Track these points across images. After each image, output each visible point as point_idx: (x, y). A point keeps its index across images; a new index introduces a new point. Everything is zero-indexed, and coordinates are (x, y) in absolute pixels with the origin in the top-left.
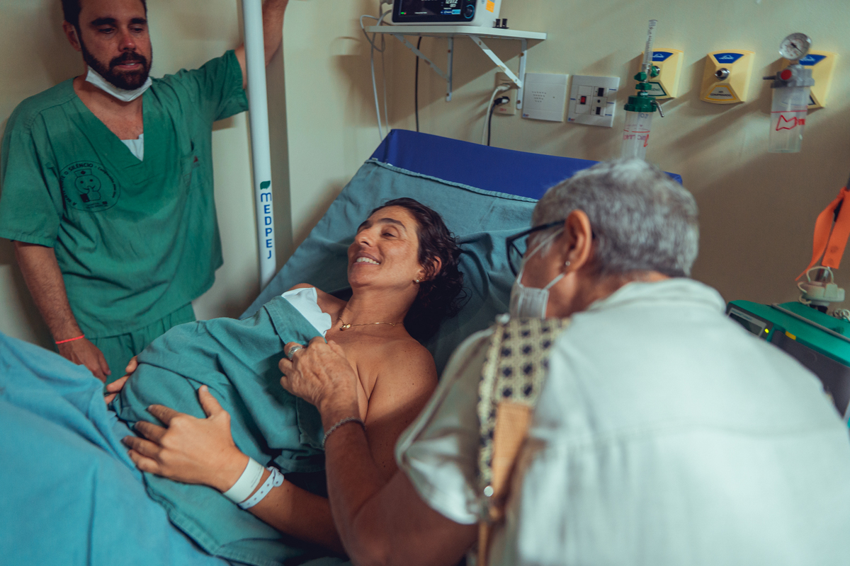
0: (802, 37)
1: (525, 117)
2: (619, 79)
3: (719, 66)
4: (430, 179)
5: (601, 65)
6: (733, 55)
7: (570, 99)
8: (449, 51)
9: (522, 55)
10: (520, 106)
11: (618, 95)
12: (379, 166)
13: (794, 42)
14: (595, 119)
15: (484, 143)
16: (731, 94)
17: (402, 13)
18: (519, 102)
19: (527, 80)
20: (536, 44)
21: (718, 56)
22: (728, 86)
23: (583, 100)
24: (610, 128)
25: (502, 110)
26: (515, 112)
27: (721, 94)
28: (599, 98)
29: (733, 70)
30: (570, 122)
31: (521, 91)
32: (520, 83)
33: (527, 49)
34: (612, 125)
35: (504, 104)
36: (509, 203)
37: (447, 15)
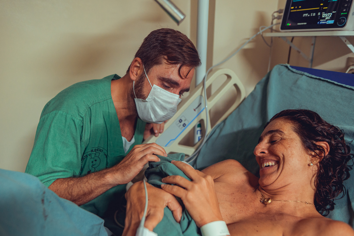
8: (312, 45)
17: (288, 24)
37: (322, 24)
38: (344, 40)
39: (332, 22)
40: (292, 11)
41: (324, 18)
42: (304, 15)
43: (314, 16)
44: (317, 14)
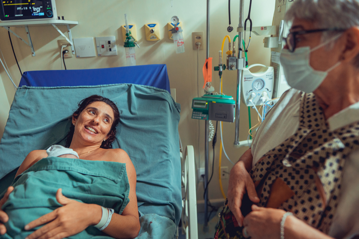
0: (176, 17)
1: (78, 57)
2: (115, 37)
3: (151, 28)
4: (63, 88)
5: (106, 32)
6: (153, 24)
7: (97, 47)
8: (27, 33)
9: (69, 31)
10: (74, 53)
11: (117, 42)
12: (29, 88)
13: (174, 19)
14: (110, 53)
15: (64, 69)
16: (156, 37)
17: (6, 16)
18: (73, 51)
19: (74, 42)
20: (74, 26)
21: (149, 25)
22: (155, 35)
23: (103, 47)
24: (116, 55)
25: (66, 56)
26: (72, 56)
27: (153, 38)
28: (109, 45)
29: (155, 29)
30: (100, 56)
31: (73, 47)
32: (72, 43)
33: (70, 28)
34: (117, 54)
35: (67, 53)
36: (109, 88)
37: (36, 16)
38: (55, 26)
39: (42, 14)
40: (4, 5)
41: (36, 11)
42: (18, 8)
43: (26, 10)
44: (28, 8)
